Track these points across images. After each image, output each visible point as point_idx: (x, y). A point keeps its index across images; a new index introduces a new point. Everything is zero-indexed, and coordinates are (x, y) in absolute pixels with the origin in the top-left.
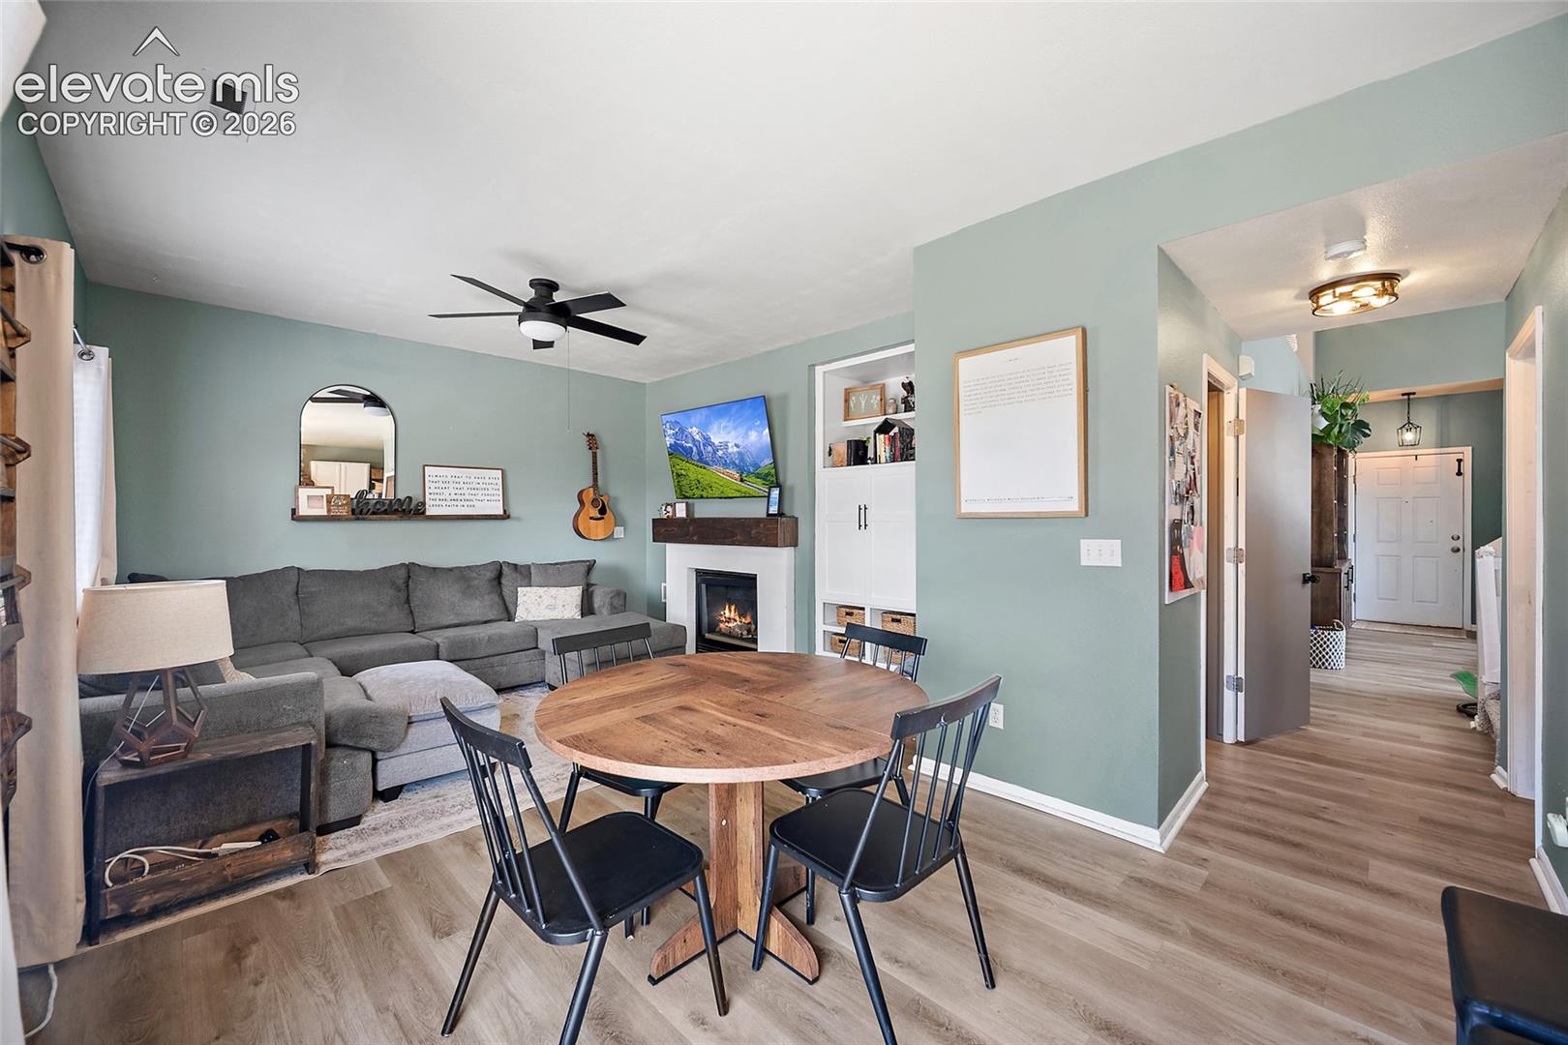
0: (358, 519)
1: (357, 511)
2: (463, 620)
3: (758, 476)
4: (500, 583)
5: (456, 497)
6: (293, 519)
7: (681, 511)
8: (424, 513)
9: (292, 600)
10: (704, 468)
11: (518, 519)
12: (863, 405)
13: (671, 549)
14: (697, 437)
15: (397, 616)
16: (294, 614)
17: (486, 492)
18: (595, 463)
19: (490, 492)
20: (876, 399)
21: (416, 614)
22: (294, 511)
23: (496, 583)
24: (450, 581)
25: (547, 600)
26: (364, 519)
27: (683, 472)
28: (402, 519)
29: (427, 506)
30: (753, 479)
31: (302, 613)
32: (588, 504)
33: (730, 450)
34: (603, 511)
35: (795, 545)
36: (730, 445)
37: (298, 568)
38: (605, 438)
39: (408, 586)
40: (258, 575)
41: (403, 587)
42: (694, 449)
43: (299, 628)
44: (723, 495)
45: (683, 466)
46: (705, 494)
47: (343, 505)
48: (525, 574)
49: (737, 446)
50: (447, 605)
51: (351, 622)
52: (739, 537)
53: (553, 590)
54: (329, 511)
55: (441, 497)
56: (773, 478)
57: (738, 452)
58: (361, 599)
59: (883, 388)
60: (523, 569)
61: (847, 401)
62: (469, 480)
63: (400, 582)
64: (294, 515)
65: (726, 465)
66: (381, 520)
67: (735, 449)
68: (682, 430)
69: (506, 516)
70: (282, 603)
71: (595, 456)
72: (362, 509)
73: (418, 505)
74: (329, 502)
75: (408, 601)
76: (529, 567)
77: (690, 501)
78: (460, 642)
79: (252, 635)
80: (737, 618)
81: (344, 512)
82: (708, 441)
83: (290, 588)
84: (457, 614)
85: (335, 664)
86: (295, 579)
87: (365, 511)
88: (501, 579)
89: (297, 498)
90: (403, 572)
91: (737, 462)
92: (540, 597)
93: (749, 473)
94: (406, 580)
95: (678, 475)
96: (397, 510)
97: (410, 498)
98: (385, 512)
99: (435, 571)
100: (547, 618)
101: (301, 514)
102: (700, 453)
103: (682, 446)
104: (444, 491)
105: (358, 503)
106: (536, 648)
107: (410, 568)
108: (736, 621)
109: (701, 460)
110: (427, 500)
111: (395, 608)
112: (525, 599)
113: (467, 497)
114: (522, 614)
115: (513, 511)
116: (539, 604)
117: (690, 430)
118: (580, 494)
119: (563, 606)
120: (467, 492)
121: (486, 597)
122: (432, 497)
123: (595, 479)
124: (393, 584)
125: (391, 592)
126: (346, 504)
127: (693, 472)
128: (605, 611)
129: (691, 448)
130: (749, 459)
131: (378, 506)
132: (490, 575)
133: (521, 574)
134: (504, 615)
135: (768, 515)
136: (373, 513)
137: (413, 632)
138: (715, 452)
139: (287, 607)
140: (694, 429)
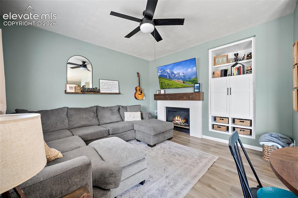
0: (83, 93)
1: (83, 91)
2: (112, 122)
3: (190, 81)
4: (119, 111)
5: (107, 88)
6: (65, 93)
7: (162, 92)
8: (100, 92)
9: (66, 117)
10: (171, 80)
11: (122, 94)
12: (220, 61)
13: (159, 102)
14: (169, 72)
15: (95, 121)
16: (67, 121)
17: (115, 87)
18: (139, 80)
19: (116, 87)
20: (225, 59)
21: (99, 120)
22: (65, 91)
23: (118, 111)
24: (108, 111)
25: (132, 116)
26: (85, 93)
27: (163, 82)
28: (94, 94)
29: (100, 90)
30: (188, 82)
31: (69, 120)
32: (138, 90)
33: (180, 75)
34: (141, 92)
35: (203, 100)
36: (180, 73)
37: (67, 107)
38: (141, 74)
39: (97, 112)
40: (56, 109)
41: (96, 112)
42: (168, 75)
43: (68, 125)
44: (176, 87)
45: (163, 80)
46: (170, 87)
47: (79, 89)
48: (126, 108)
49: (183, 73)
50: (108, 117)
51: (83, 123)
52: (185, 98)
53: (134, 113)
54: (75, 91)
55: (104, 88)
56: (195, 82)
57: (183, 75)
58: (85, 116)
59: (227, 56)
60: (125, 107)
61: (215, 60)
62: (110, 84)
63: (95, 111)
64: (66, 92)
65: (178, 79)
66: (90, 94)
67: (182, 74)
68: (164, 71)
69: (119, 93)
70: (63, 117)
71: (139, 79)
72: (84, 91)
73: (98, 90)
74: (75, 88)
75: (97, 116)
76: (127, 107)
77: (165, 89)
78: (115, 129)
79: (54, 128)
80: (180, 120)
81: (79, 91)
82: (172, 73)
83: (65, 113)
84: (110, 120)
85: (83, 139)
86: (66, 110)
87: (85, 91)
88: (120, 110)
89: (66, 87)
90: (95, 108)
91: (183, 78)
92: (131, 115)
93: (187, 81)
94: (96, 110)
95: (162, 83)
96: (93, 91)
97: (96, 88)
98: (90, 92)
99: (103, 108)
100: (133, 120)
101: (67, 92)
102: (169, 76)
103: (164, 75)
104: (105, 86)
105: (83, 89)
106: (133, 129)
107: (97, 107)
108: (180, 121)
109: (170, 78)
110: (100, 89)
111: (94, 118)
112: (127, 115)
113: (110, 88)
114: (126, 119)
115: (121, 92)
116: (130, 117)
117: (167, 70)
118: (136, 88)
119: (137, 117)
120: (110, 87)
121: (117, 115)
122: (102, 88)
123: (139, 84)
124: (93, 112)
125: (93, 114)
126: (80, 89)
127: (166, 82)
128: (147, 118)
129: (167, 75)
130: (187, 77)
131: (88, 90)
132: (117, 109)
133: (124, 108)
134: (121, 120)
135: (194, 92)
136: (87, 92)
137: (99, 125)
138: (175, 76)
139: (64, 119)
140: (168, 70)
